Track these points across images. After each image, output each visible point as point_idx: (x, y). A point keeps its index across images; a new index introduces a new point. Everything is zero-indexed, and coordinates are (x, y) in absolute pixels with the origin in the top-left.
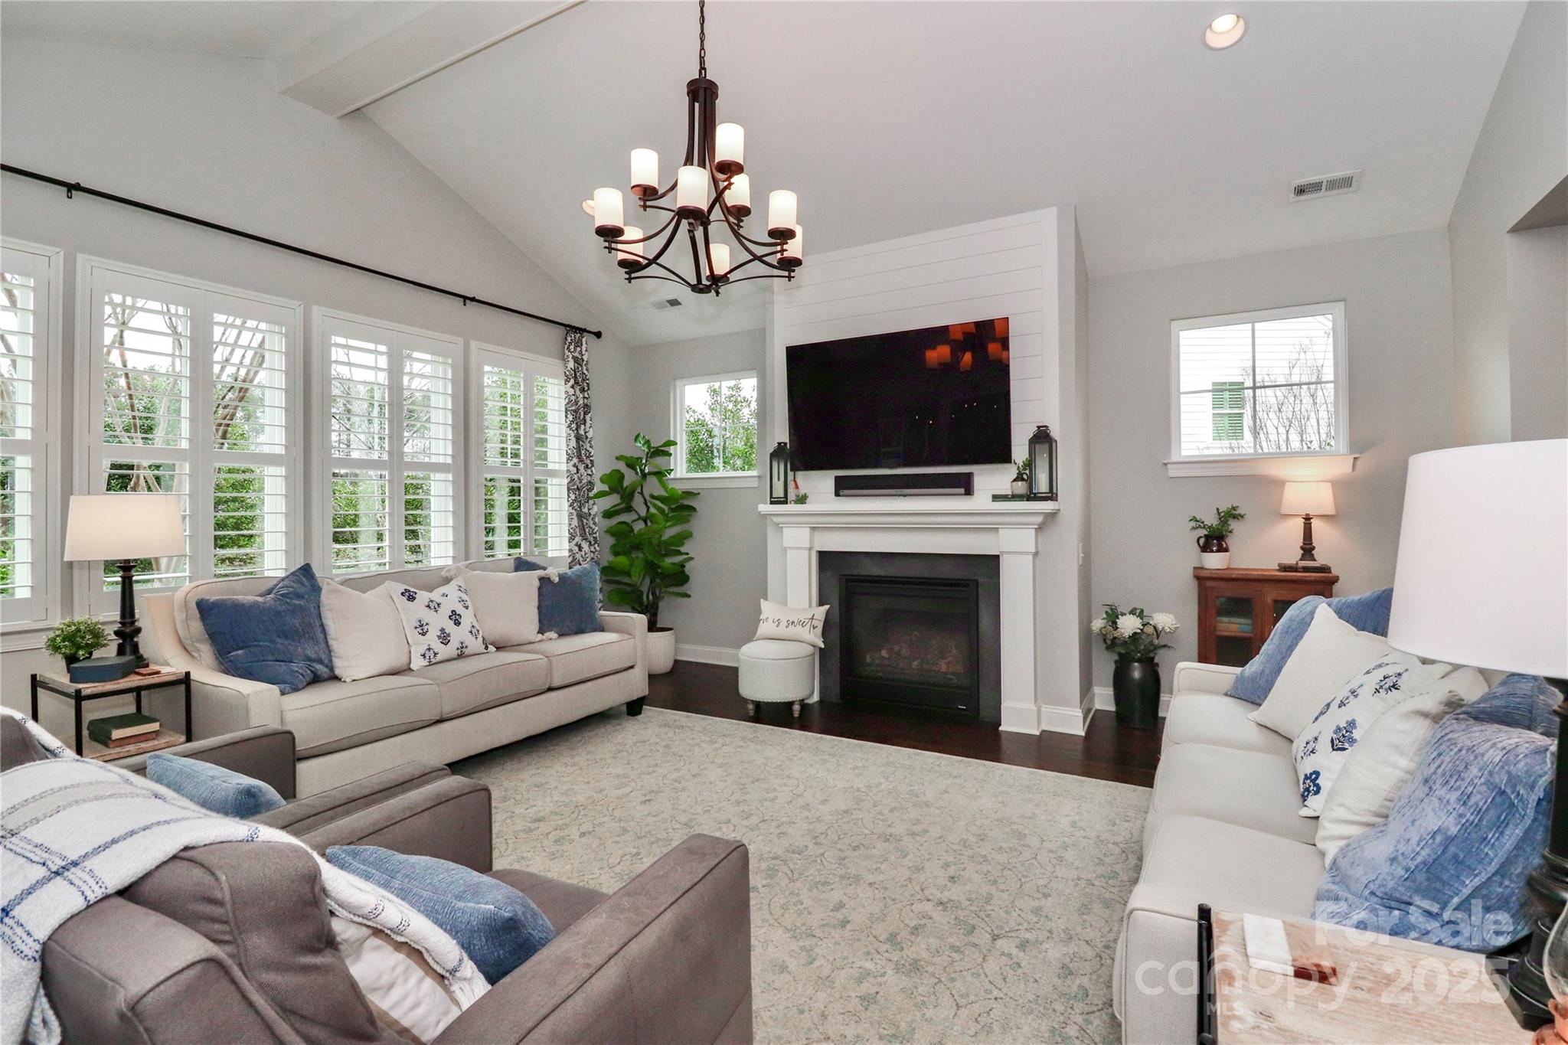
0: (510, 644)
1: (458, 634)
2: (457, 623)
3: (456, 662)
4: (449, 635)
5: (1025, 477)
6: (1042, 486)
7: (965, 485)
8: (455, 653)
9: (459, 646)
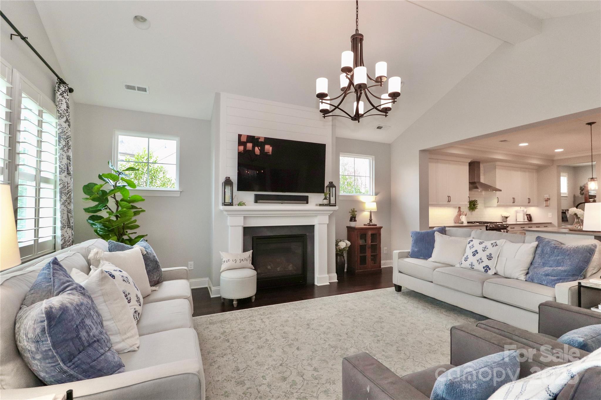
5: (327, 198)
6: (333, 201)
7: (305, 200)
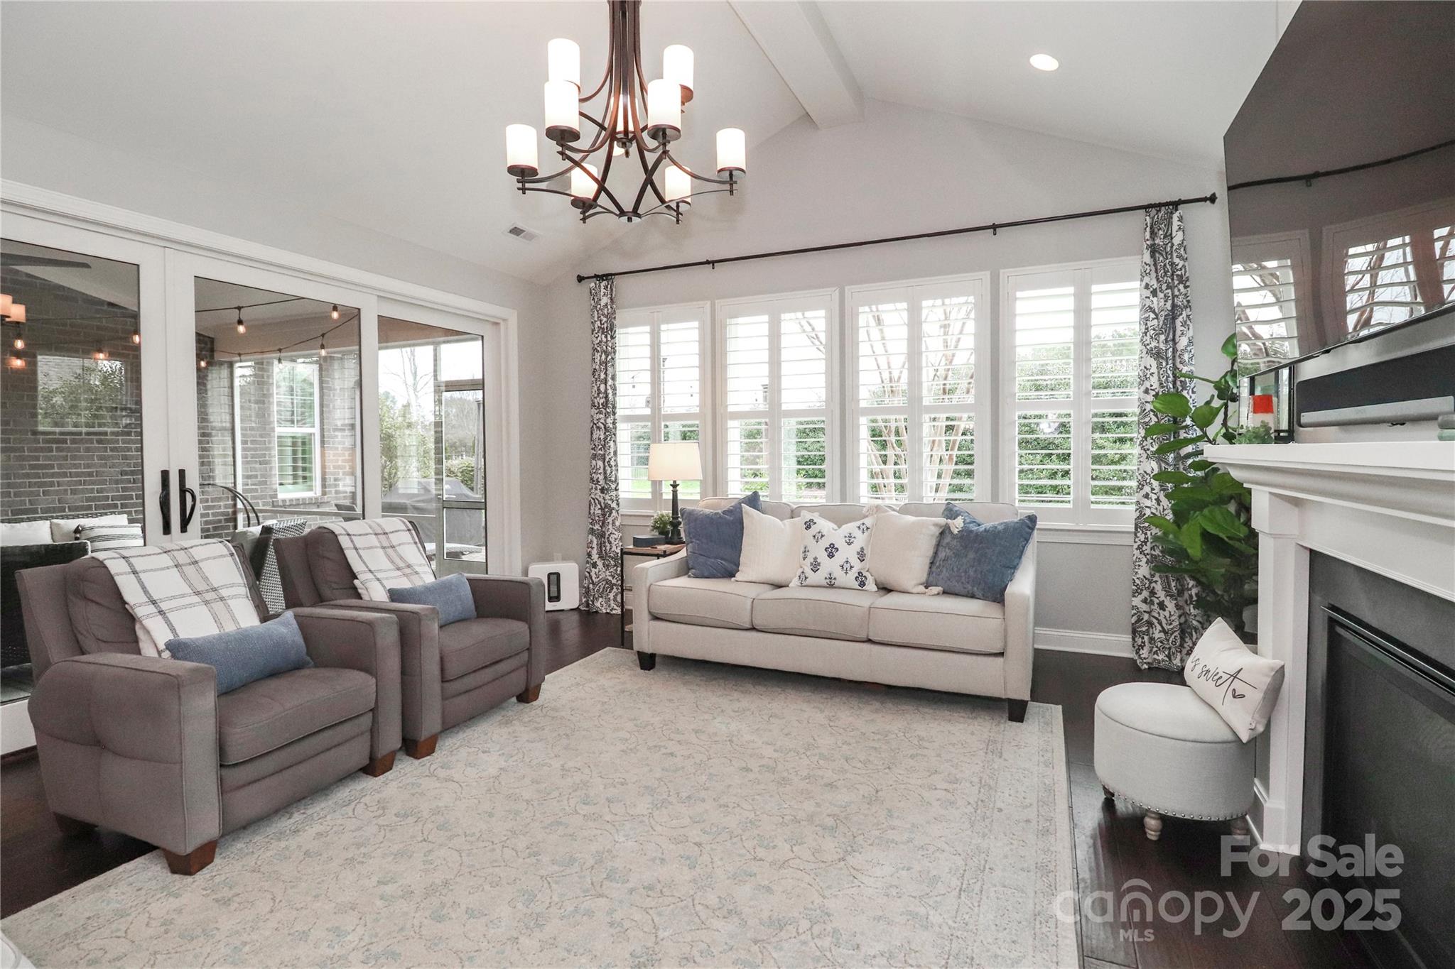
0: (900, 589)
1: (828, 566)
2: (831, 556)
3: (825, 589)
4: (819, 564)
8: (824, 582)
9: (828, 576)
